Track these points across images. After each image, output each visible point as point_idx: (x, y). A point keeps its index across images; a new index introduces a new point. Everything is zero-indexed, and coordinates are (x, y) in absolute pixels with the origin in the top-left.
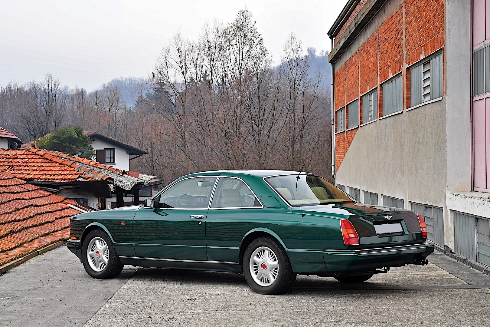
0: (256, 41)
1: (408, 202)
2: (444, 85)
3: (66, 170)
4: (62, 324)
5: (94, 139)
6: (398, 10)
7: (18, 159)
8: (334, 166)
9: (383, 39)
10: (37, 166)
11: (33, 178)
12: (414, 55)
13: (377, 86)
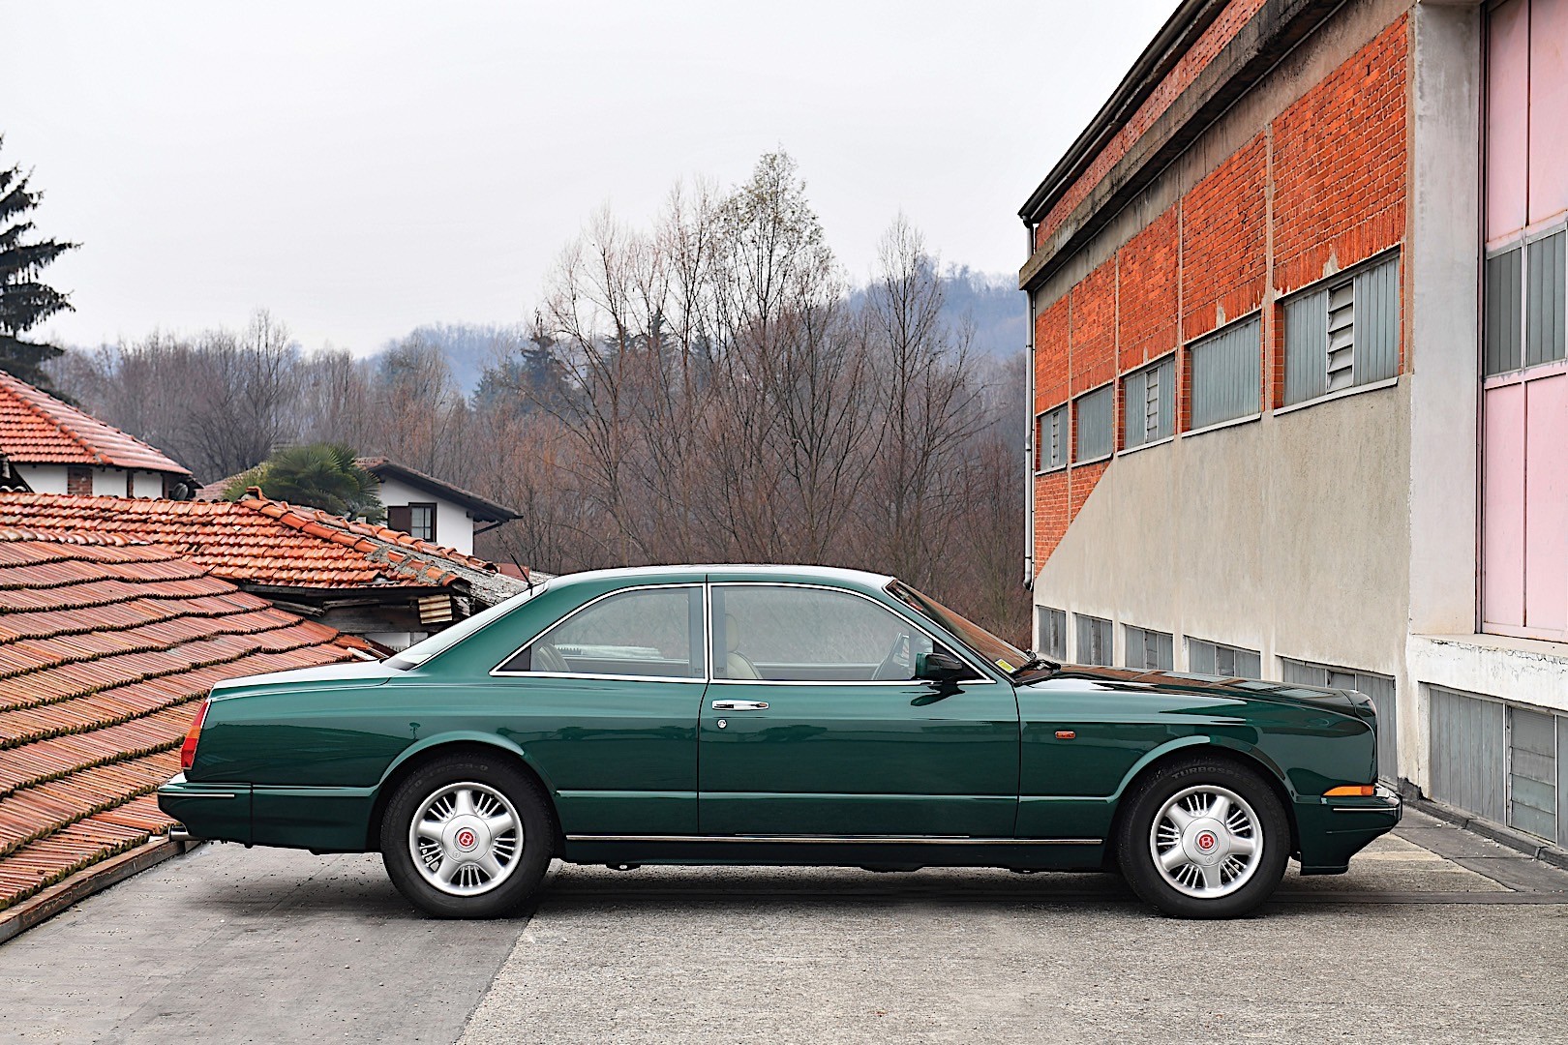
0: (807, 233)
1: (1274, 657)
2: (1404, 345)
3: (342, 557)
4: (421, 993)
5: (383, 477)
6: (1250, 147)
7: (214, 525)
8: (1030, 558)
9: (1198, 224)
10: (265, 545)
11: (254, 578)
12: (1302, 266)
13: (1175, 349)
